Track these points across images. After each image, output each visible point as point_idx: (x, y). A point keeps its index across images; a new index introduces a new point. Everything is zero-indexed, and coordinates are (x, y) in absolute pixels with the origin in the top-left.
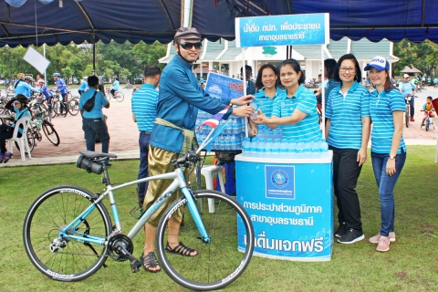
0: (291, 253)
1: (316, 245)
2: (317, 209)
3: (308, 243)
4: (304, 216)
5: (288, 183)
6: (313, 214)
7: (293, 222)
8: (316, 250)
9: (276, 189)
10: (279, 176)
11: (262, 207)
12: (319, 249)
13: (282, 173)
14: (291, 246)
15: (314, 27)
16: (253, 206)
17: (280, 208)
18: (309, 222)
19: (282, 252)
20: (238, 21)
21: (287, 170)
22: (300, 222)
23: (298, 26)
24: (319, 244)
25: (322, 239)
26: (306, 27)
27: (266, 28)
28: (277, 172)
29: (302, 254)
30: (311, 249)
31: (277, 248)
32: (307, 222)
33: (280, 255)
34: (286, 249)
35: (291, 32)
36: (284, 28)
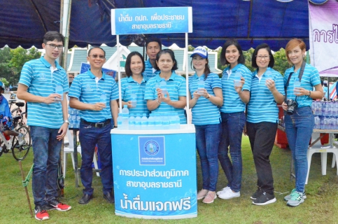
0: (163, 212)
1: (185, 204)
2: (185, 173)
3: (177, 202)
4: (173, 179)
5: (159, 151)
6: (181, 177)
7: (164, 185)
8: (184, 208)
9: (149, 157)
10: (151, 146)
11: (137, 173)
12: (187, 207)
13: (154, 143)
14: (164, 206)
15: (180, 18)
16: (128, 173)
17: (153, 173)
18: (178, 184)
19: (155, 213)
20: (113, 11)
21: (158, 140)
22: (170, 185)
23: (166, 17)
24: (187, 203)
25: (189, 198)
26: (172, 18)
27: (138, 18)
28: (149, 143)
29: (173, 212)
30: (180, 208)
31: (151, 209)
32: (177, 185)
33: (154, 215)
34: (158, 209)
35: (161, 22)
36: (154, 18)
